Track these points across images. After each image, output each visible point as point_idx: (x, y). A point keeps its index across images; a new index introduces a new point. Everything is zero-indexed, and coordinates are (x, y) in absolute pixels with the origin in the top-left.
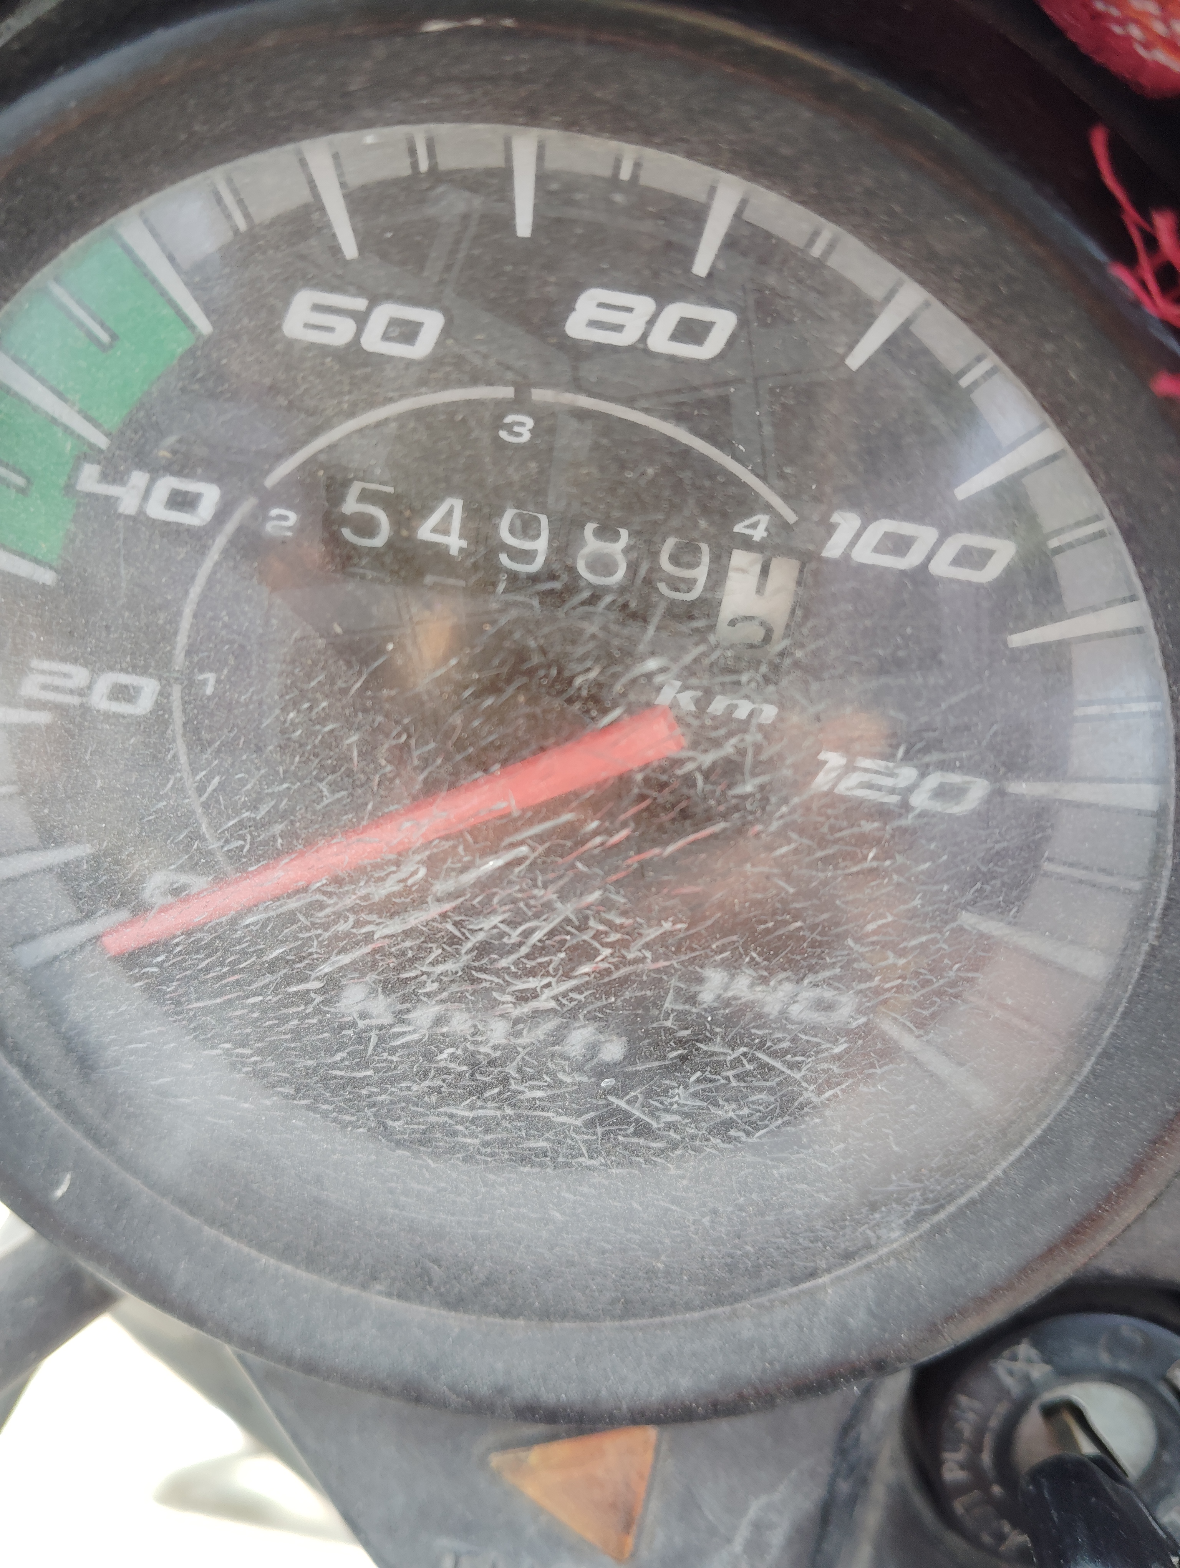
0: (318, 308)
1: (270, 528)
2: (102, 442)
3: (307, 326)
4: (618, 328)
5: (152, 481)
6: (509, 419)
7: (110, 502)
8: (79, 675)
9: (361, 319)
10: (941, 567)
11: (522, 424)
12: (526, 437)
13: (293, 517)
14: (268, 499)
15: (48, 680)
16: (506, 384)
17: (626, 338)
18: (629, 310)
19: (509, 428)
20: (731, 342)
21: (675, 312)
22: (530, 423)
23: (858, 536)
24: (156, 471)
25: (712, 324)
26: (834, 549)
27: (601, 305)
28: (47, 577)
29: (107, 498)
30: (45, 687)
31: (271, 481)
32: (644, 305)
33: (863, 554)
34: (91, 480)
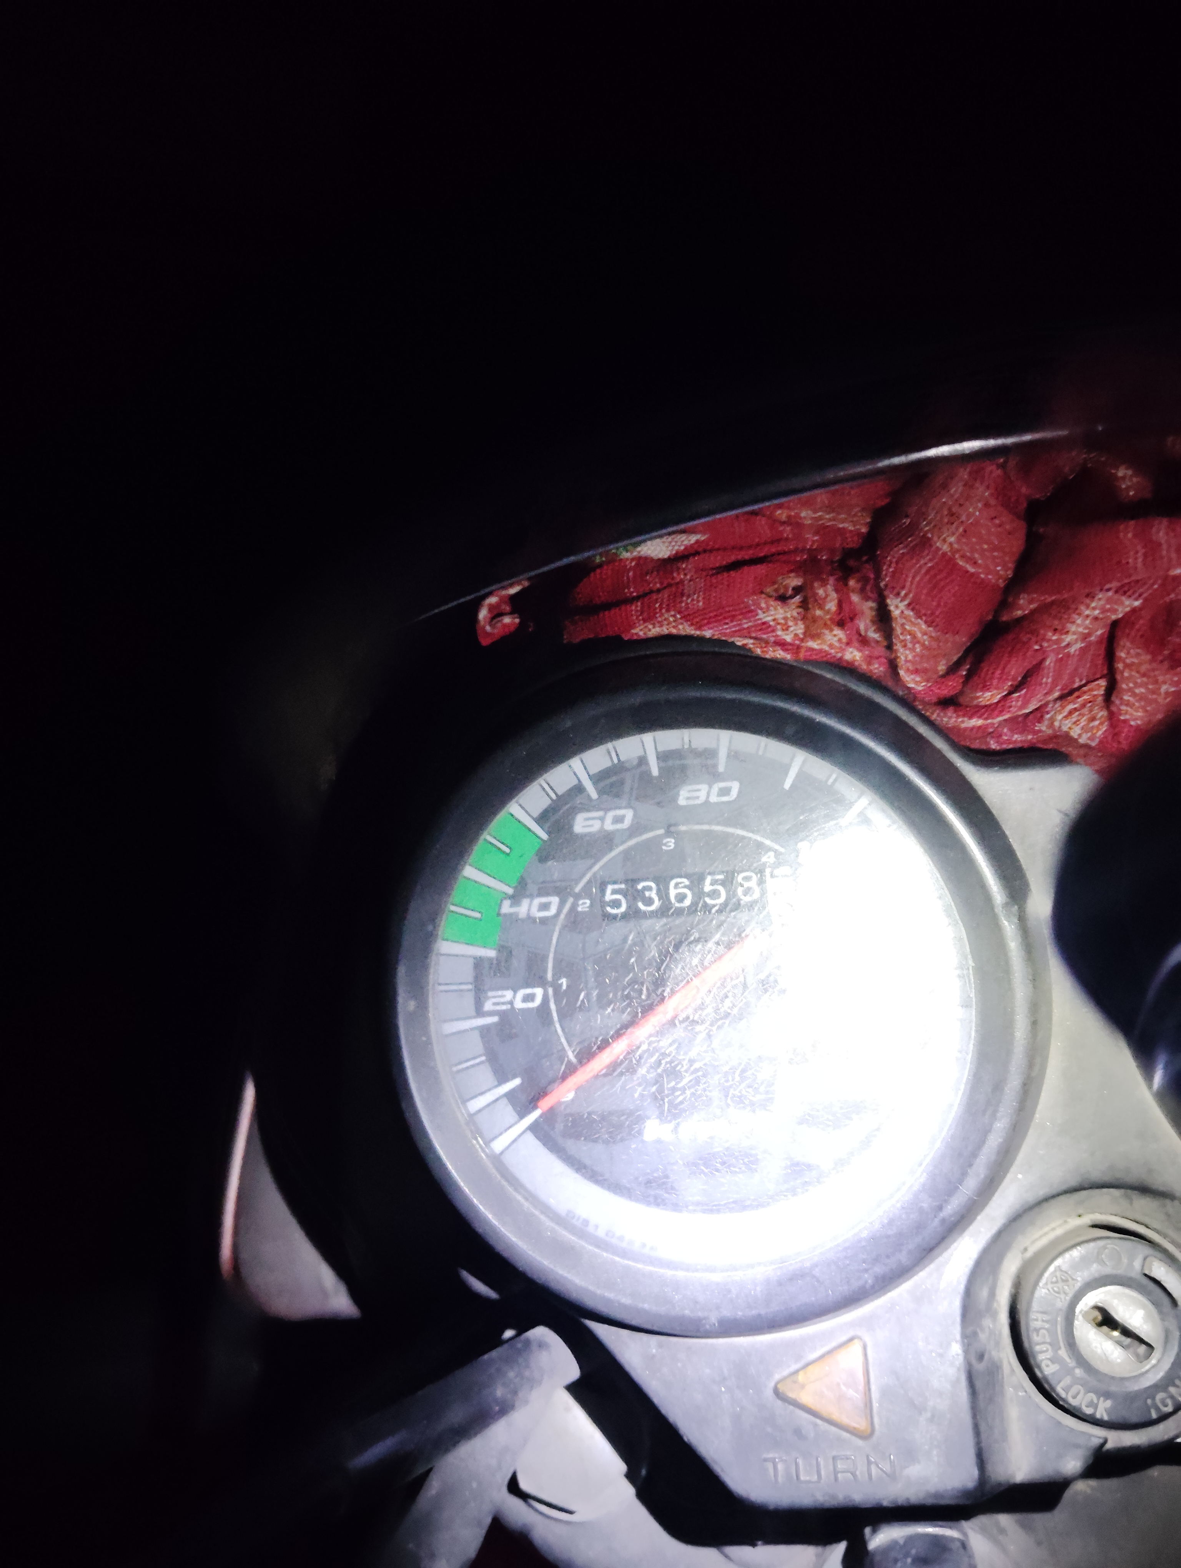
0: (585, 820)
1: (580, 909)
3: (584, 827)
4: (698, 798)
5: (531, 901)
6: (665, 841)
7: (517, 914)
8: (508, 995)
9: (602, 819)
11: (671, 842)
12: (672, 846)
13: (588, 902)
14: (578, 897)
15: (494, 1000)
16: (660, 828)
17: (701, 801)
18: (699, 790)
19: (665, 845)
20: (740, 792)
21: (716, 787)
22: (673, 841)
24: (531, 897)
25: (731, 787)
27: (689, 791)
28: (492, 954)
29: (513, 914)
30: (495, 1004)
31: (577, 889)
32: (704, 788)
34: (507, 908)
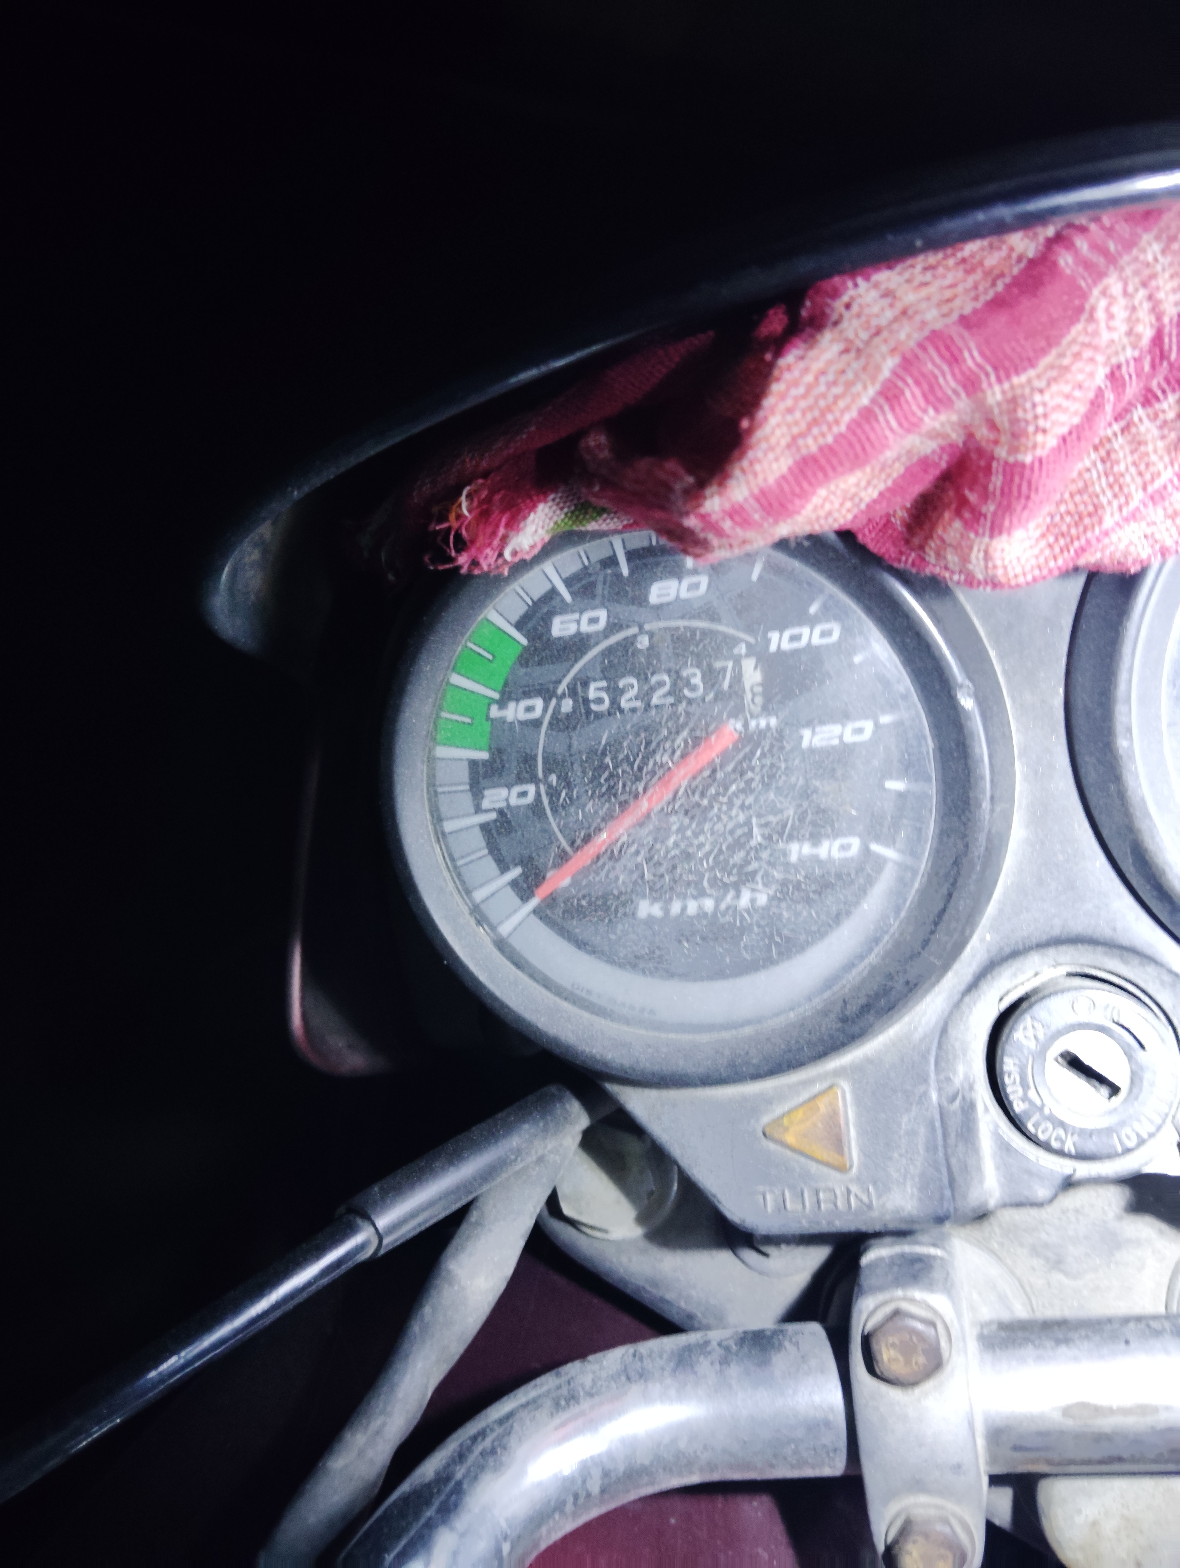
0: (562, 623)
1: (563, 709)
2: (496, 696)
3: (560, 629)
4: (668, 595)
5: (517, 705)
6: (639, 639)
7: (504, 718)
8: (503, 792)
9: (578, 622)
10: (816, 640)
11: (644, 640)
12: (647, 644)
13: (571, 701)
14: (560, 698)
15: (491, 798)
16: (634, 627)
17: (672, 596)
18: (669, 587)
19: (640, 643)
20: (709, 586)
21: (685, 583)
22: (647, 638)
23: (780, 639)
24: (517, 700)
25: (700, 582)
26: (773, 648)
27: (660, 589)
28: (484, 755)
29: (501, 718)
30: (492, 802)
31: (560, 691)
32: (674, 584)
33: (786, 646)
34: (495, 712)
